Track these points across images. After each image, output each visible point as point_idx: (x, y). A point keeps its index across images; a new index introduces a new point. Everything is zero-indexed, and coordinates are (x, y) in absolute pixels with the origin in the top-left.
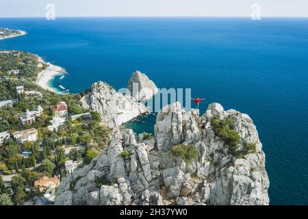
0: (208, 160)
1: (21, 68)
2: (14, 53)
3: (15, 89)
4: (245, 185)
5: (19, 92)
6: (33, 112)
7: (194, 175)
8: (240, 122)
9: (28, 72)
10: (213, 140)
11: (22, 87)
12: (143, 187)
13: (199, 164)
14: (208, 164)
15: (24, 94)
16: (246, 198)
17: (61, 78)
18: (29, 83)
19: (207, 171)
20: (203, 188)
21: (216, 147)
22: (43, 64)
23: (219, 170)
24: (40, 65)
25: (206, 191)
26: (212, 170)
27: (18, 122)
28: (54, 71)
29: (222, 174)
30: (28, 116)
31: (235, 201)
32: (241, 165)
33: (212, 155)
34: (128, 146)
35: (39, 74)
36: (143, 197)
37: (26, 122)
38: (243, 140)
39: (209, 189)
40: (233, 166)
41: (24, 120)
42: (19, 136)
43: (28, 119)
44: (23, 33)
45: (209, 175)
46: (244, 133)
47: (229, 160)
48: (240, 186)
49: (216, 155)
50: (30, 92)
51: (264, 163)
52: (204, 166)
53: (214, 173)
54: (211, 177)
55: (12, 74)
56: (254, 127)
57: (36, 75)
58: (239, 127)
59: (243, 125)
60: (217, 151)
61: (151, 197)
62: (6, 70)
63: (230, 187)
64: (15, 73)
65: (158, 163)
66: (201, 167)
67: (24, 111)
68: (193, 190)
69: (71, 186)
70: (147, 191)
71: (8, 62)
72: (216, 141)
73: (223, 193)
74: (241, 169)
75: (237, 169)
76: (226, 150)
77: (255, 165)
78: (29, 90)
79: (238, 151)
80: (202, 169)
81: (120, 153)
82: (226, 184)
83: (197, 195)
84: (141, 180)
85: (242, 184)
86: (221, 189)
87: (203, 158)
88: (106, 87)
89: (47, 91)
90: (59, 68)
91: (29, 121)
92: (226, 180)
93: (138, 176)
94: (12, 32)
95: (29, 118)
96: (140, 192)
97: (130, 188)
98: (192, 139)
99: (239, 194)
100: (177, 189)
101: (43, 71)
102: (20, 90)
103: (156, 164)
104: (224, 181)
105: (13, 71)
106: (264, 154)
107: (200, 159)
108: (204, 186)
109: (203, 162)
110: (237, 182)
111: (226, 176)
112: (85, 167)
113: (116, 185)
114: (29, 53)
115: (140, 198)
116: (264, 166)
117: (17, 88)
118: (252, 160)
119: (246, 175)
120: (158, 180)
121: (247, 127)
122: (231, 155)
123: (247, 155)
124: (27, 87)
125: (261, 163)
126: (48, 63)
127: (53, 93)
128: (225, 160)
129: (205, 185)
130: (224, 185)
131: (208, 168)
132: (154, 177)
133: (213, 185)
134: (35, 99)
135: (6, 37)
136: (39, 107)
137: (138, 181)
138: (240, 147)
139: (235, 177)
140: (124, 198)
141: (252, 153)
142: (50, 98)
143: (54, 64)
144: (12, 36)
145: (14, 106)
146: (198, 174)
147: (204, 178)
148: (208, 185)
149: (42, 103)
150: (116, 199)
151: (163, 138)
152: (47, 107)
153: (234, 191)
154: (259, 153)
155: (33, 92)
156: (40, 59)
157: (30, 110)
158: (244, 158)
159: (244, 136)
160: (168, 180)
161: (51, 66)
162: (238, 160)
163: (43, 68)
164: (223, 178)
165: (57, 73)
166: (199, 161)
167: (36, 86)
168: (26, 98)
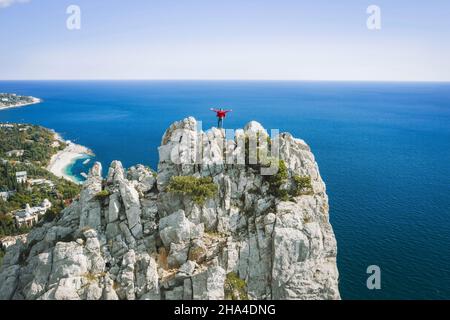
0: (237, 205)
1: (27, 147)
2: (20, 127)
3: (15, 176)
4: (294, 243)
5: (19, 180)
6: (36, 209)
7: (214, 229)
8: (288, 146)
9: (38, 154)
10: (243, 173)
11: (25, 173)
12: (125, 245)
13: (220, 211)
14: (236, 211)
15: (27, 184)
16: (299, 268)
17: (85, 162)
18: (36, 168)
19: (234, 223)
20: (225, 249)
21: (250, 185)
22: (60, 143)
23: (253, 222)
24: (56, 144)
25: (230, 254)
26: (243, 221)
27: (11, 223)
28: (75, 152)
29: (258, 226)
30: (28, 214)
31: (280, 273)
32: (287, 212)
33: (243, 198)
34: (110, 184)
35: (53, 157)
36: (124, 262)
37: (23, 222)
38: (291, 172)
39: (236, 252)
40: (275, 212)
41: (21, 220)
42: (10, 243)
43: (27, 219)
44: (36, 100)
45: (238, 230)
46: (293, 163)
47: (269, 204)
48: (286, 245)
49: (249, 197)
50: (35, 181)
51: (326, 212)
52: (228, 214)
53: (246, 227)
54: (241, 232)
55: (14, 156)
56: (312, 156)
57: (49, 158)
58: (286, 154)
59: (292, 151)
60: (250, 191)
61: (139, 262)
62: (5, 151)
63: (271, 247)
64: (18, 154)
65: (155, 210)
66: (224, 216)
67: (23, 206)
68: (210, 253)
69: (21, 257)
70: (132, 252)
71: (9, 138)
72: (248, 175)
73: (260, 259)
74: (287, 217)
75: (281, 217)
76: (264, 189)
77: (311, 212)
78: (35, 178)
79: (284, 191)
80: (226, 219)
81: (95, 193)
82: (263, 244)
83: (216, 260)
84: (124, 236)
85: (288, 242)
86: (256, 252)
87: (227, 202)
88: (147, 173)
89: (62, 179)
90: (84, 149)
91: (29, 221)
92: (264, 236)
93: (119, 228)
94: (21, 99)
95: (29, 217)
96: (122, 254)
97: (105, 248)
98: (209, 169)
99: (286, 260)
100: (182, 251)
101: (59, 152)
102: (21, 177)
103: (152, 211)
104: (260, 238)
105: (14, 151)
106: (326, 196)
107: (222, 203)
108: (227, 246)
109: (227, 208)
110: (281, 239)
111: (264, 229)
112: (45, 225)
113: (80, 241)
114: (41, 127)
115: (120, 264)
116: (327, 215)
117: (17, 173)
118: (307, 204)
119: (295, 227)
120: (152, 236)
121: (299, 155)
122: (272, 197)
123: (299, 198)
124: (32, 173)
125: (322, 210)
126: (68, 142)
127: (70, 183)
128: (262, 203)
129: (228, 244)
130: (261, 246)
131: (236, 218)
132: (147, 231)
133: (244, 245)
134: (42, 190)
135: (11, 106)
136: (46, 200)
137: (119, 237)
138: (286, 185)
139: (278, 230)
140: (93, 264)
141: (308, 194)
142: (63, 189)
143: (76, 143)
144: (20, 104)
145: (9, 200)
146: (220, 228)
147: (229, 233)
148: (234, 245)
149: (52, 195)
150: (79, 265)
151: (166, 172)
152: (58, 201)
153: (277, 255)
154: (319, 194)
155: (39, 181)
156: (57, 136)
157: (32, 206)
158: (292, 201)
159: (292, 167)
160: (165, 232)
161: (72, 145)
162: (282, 203)
163: (60, 149)
164: (260, 234)
165: (80, 156)
166: (221, 206)
167: (46, 173)
168: (30, 189)
